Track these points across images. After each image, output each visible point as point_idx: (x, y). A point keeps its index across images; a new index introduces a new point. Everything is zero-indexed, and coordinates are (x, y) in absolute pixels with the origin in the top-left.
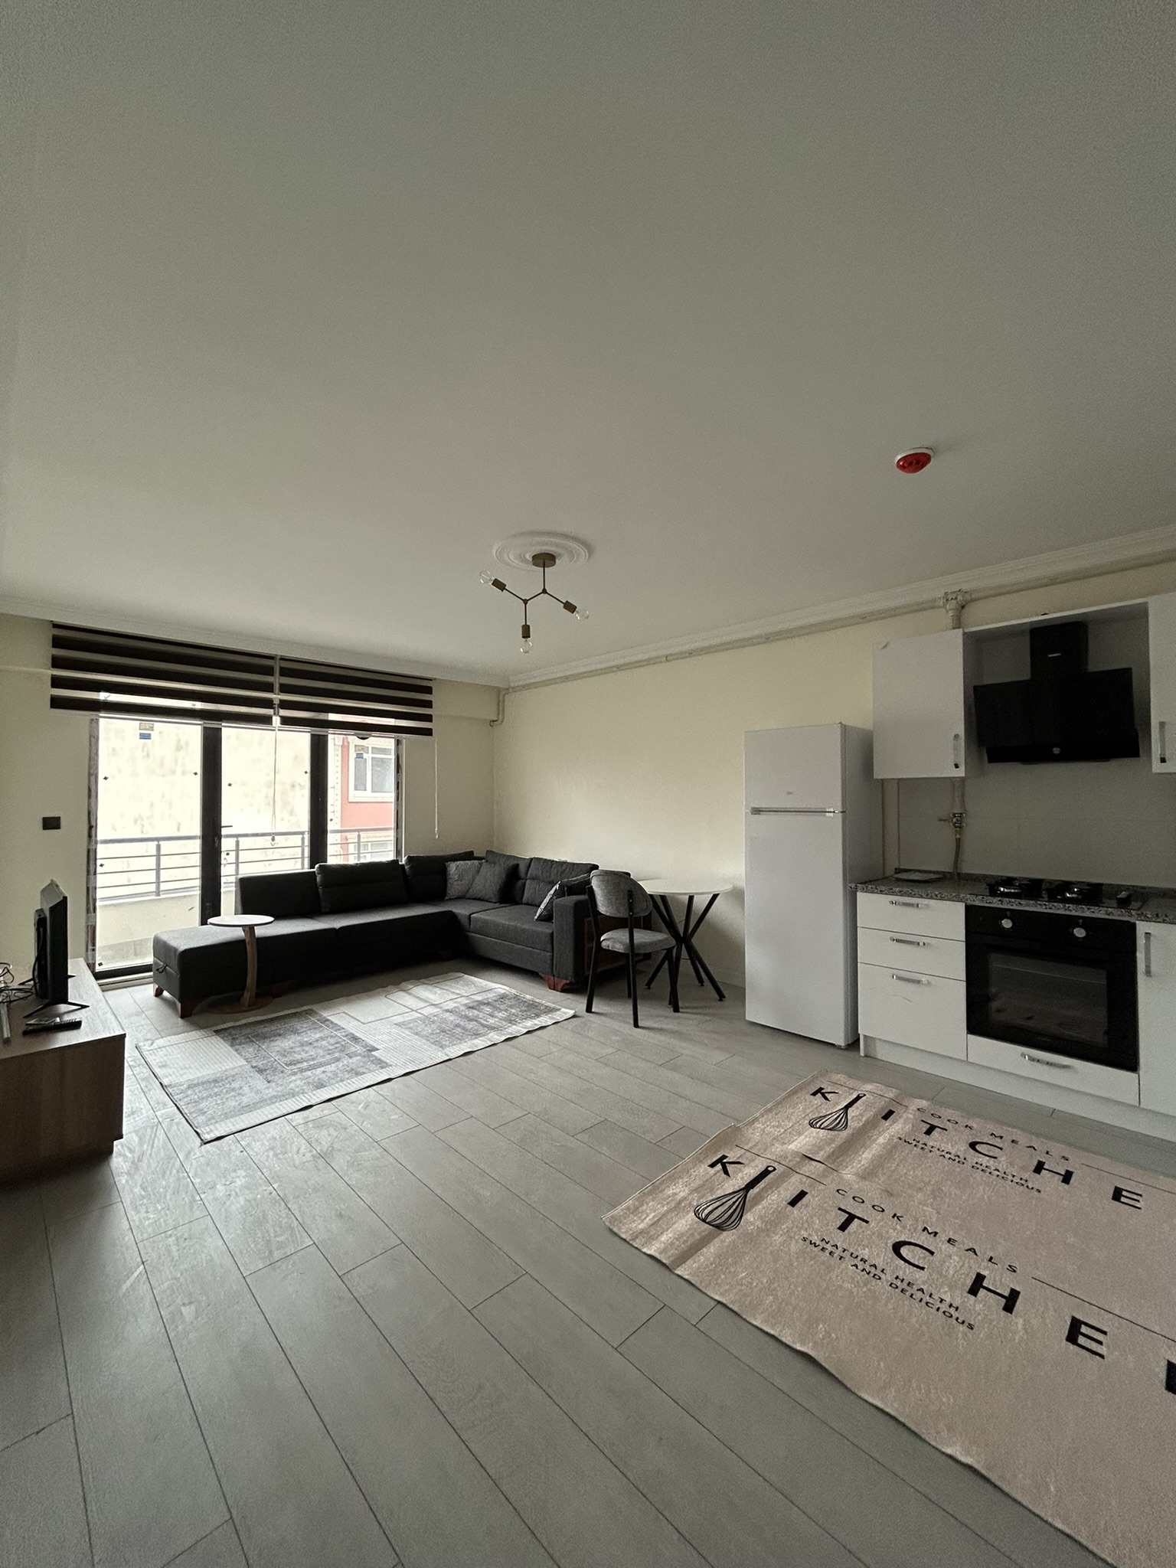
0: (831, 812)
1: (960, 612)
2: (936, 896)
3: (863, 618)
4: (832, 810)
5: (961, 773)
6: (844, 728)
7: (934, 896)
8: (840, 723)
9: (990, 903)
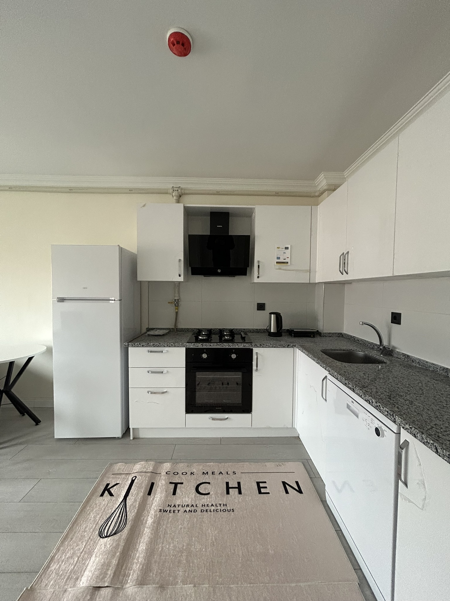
0: (112, 300)
1: (179, 198)
2: (172, 345)
3: (131, 191)
4: (113, 299)
5: (181, 279)
6: (121, 250)
7: (171, 346)
8: (119, 245)
9: (197, 346)
